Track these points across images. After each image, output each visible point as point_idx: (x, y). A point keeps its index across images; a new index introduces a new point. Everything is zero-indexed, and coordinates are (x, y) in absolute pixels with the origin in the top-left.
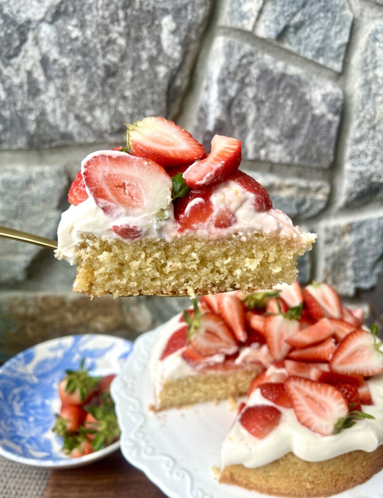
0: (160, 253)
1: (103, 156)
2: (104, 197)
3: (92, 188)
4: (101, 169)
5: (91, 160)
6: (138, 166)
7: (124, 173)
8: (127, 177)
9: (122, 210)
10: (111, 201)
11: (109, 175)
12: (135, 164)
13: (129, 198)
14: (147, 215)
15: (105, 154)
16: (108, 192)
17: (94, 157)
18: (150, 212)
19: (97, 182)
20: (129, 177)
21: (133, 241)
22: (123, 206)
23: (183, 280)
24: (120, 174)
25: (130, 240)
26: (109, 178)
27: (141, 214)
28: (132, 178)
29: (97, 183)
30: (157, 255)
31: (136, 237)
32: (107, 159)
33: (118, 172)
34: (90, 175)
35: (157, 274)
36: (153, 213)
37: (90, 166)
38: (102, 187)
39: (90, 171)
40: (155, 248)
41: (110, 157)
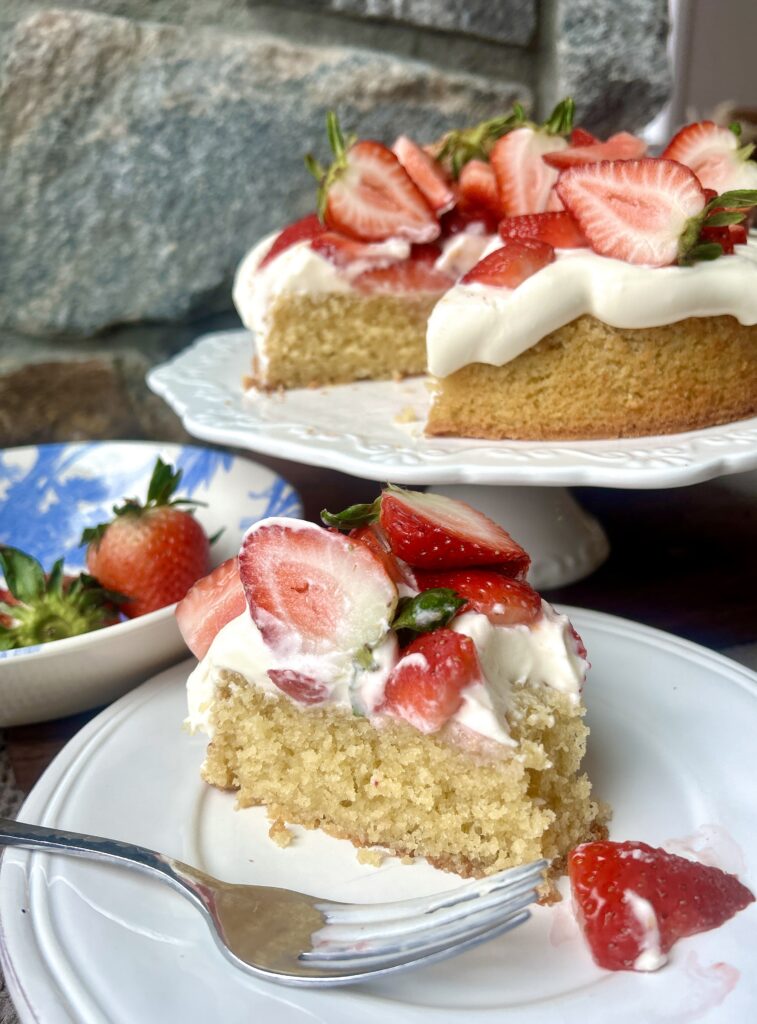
0: (360, 748)
1: (277, 527)
2: (268, 607)
3: (251, 587)
4: (270, 552)
5: (256, 533)
6: (333, 552)
7: (308, 562)
8: (313, 570)
9: (296, 638)
10: (278, 616)
11: (283, 564)
12: (329, 547)
13: (311, 614)
14: (340, 654)
15: (278, 524)
16: (276, 598)
17: (262, 528)
18: (345, 649)
19: (261, 575)
20: (316, 572)
21: (309, 707)
22: (300, 630)
23: (402, 825)
24: (301, 564)
25: (304, 704)
26: (282, 571)
27: (330, 650)
28: (320, 575)
29: (260, 579)
30: (353, 751)
31: (316, 701)
32: (282, 533)
33: (298, 561)
34: (251, 560)
35: (352, 796)
36: (351, 651)
37: (254, 545)
38: (267, 587)
39: (250, 554)
40: (351, 732)
41: (288, 530)
